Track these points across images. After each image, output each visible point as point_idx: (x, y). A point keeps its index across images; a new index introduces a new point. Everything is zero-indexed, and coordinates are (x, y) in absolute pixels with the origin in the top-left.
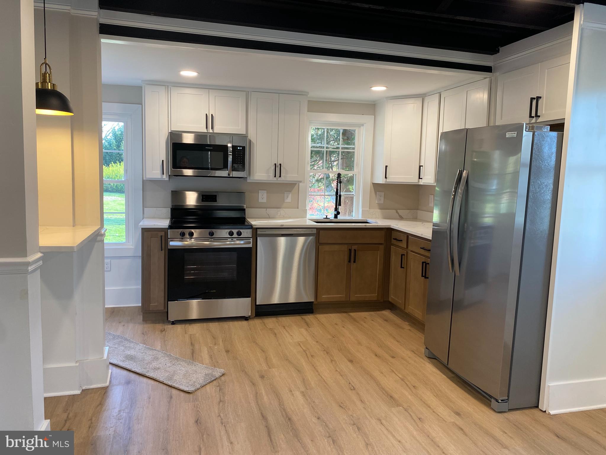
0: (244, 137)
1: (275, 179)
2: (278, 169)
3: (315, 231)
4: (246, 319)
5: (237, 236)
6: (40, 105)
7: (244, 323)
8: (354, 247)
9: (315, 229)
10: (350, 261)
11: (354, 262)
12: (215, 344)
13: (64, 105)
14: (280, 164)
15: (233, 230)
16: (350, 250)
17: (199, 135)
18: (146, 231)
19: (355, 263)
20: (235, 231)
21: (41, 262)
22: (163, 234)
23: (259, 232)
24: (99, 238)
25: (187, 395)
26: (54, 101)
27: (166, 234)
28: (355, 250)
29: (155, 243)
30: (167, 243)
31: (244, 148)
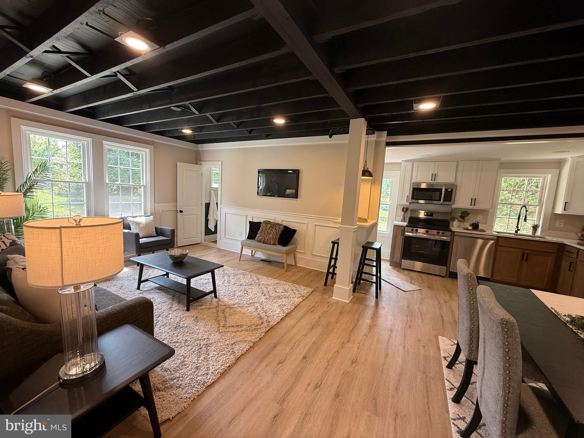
0: (453, 185)
1: (471, 206)
2: (474, 201)
3: (496, 238)
4: (443, 277)
5: (441, 234)
6: (363, 175)
7: (441, 278)
8: (527, 252)
9: (496, 237)
10: (522, 259)
11: (526, 260)
12: (423, 283)
13: (370, 175)
14: (475, 199)
15: (440, 231)
16: (524, 253)
17: (428, 184)
18: (395, 226)
19: (527, 262)
20: (441, 232)
21: (357, 229)
22: (403, 228)
23: (456, 233)
24: (376, 225)
25: (404, 292)
26: (367, 174)
27: (405, 229)
28: (528, 254)
29: (400, 232)
30: (404, 233)
31: (452, 190)
